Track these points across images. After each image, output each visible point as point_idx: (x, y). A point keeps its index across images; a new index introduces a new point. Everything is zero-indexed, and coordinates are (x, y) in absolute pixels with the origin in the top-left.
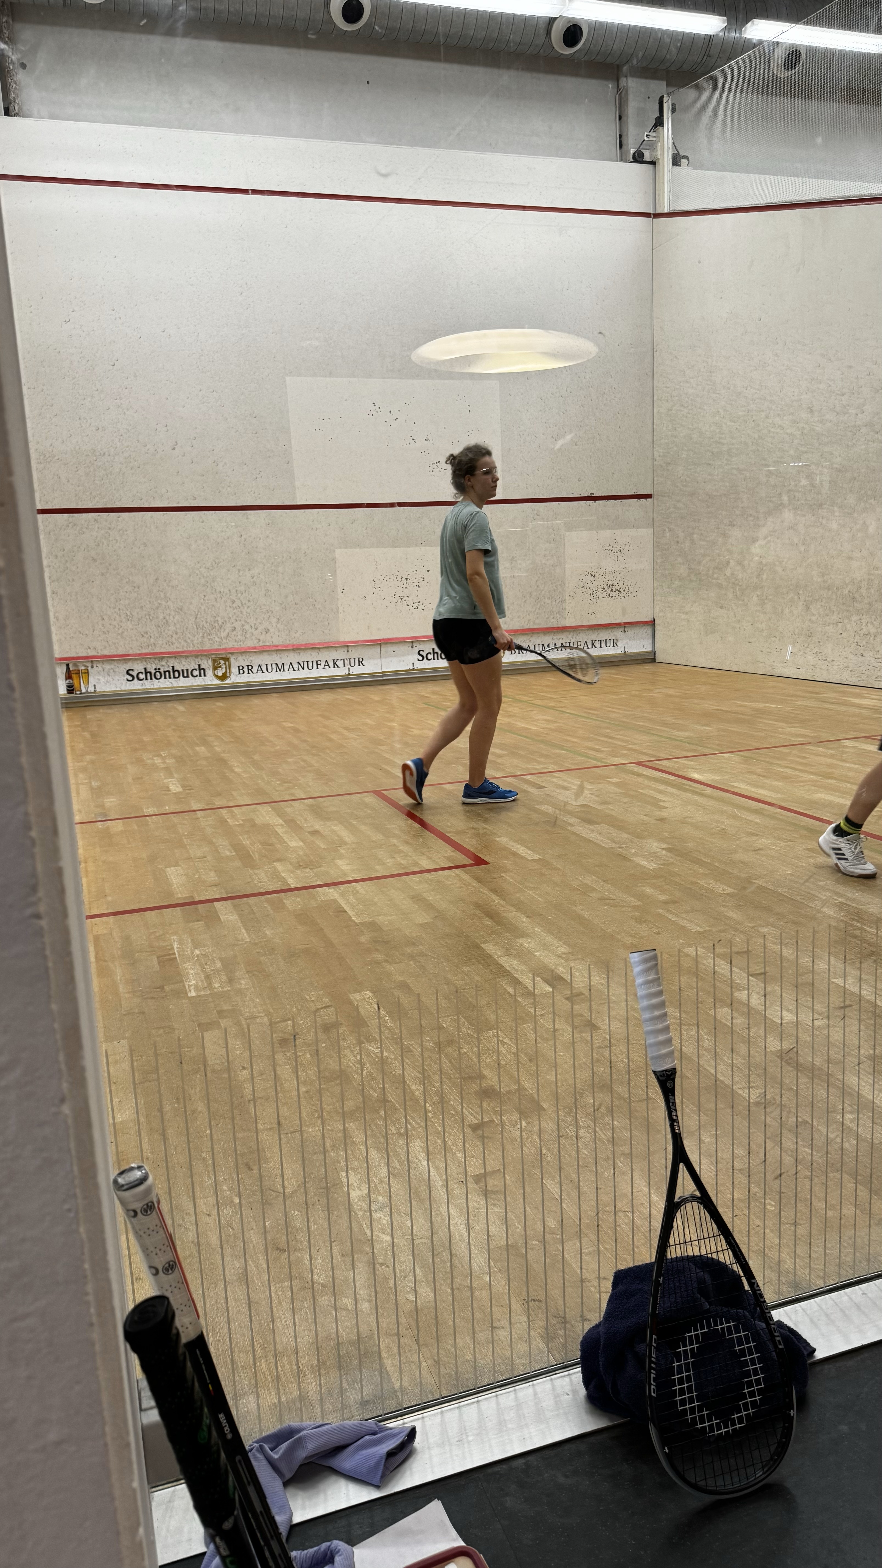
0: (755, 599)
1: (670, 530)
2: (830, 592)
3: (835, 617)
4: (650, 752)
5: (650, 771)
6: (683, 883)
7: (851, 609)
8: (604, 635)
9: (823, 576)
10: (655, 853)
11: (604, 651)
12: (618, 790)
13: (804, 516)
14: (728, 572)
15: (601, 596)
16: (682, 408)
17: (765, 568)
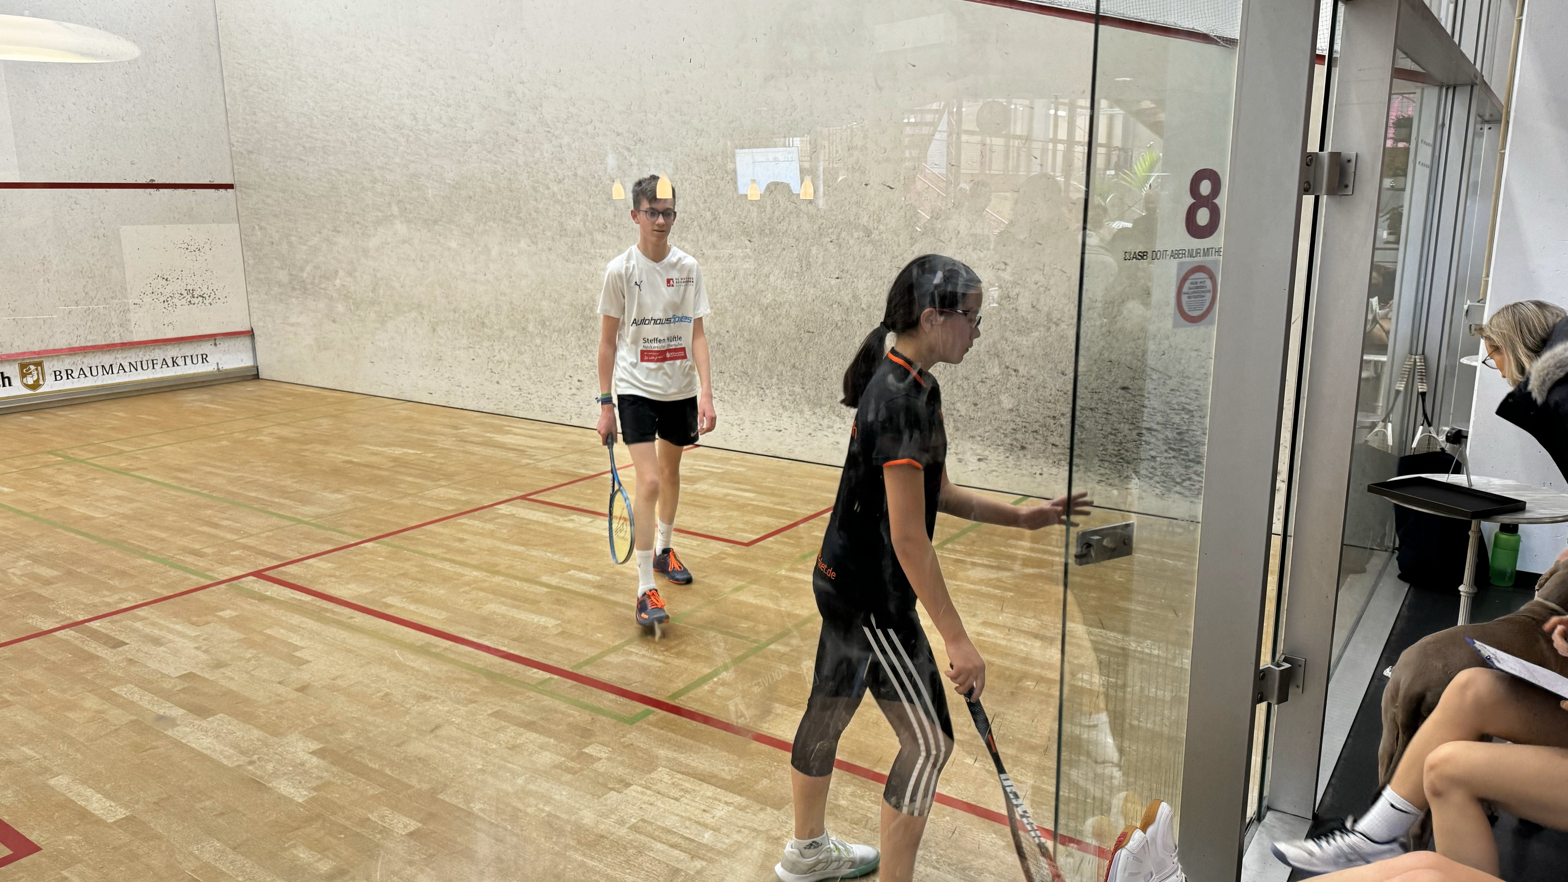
0: (372, 315)
1: (261, 229)
5: (276, 587)
6: (347, 823)
7: (481, 334)
8: (188, 350)
9: (447, 298)
10: (303, 765)
11: (189, 369)
13: (419, 230)
14: (338, 283)
15: (178, 303)
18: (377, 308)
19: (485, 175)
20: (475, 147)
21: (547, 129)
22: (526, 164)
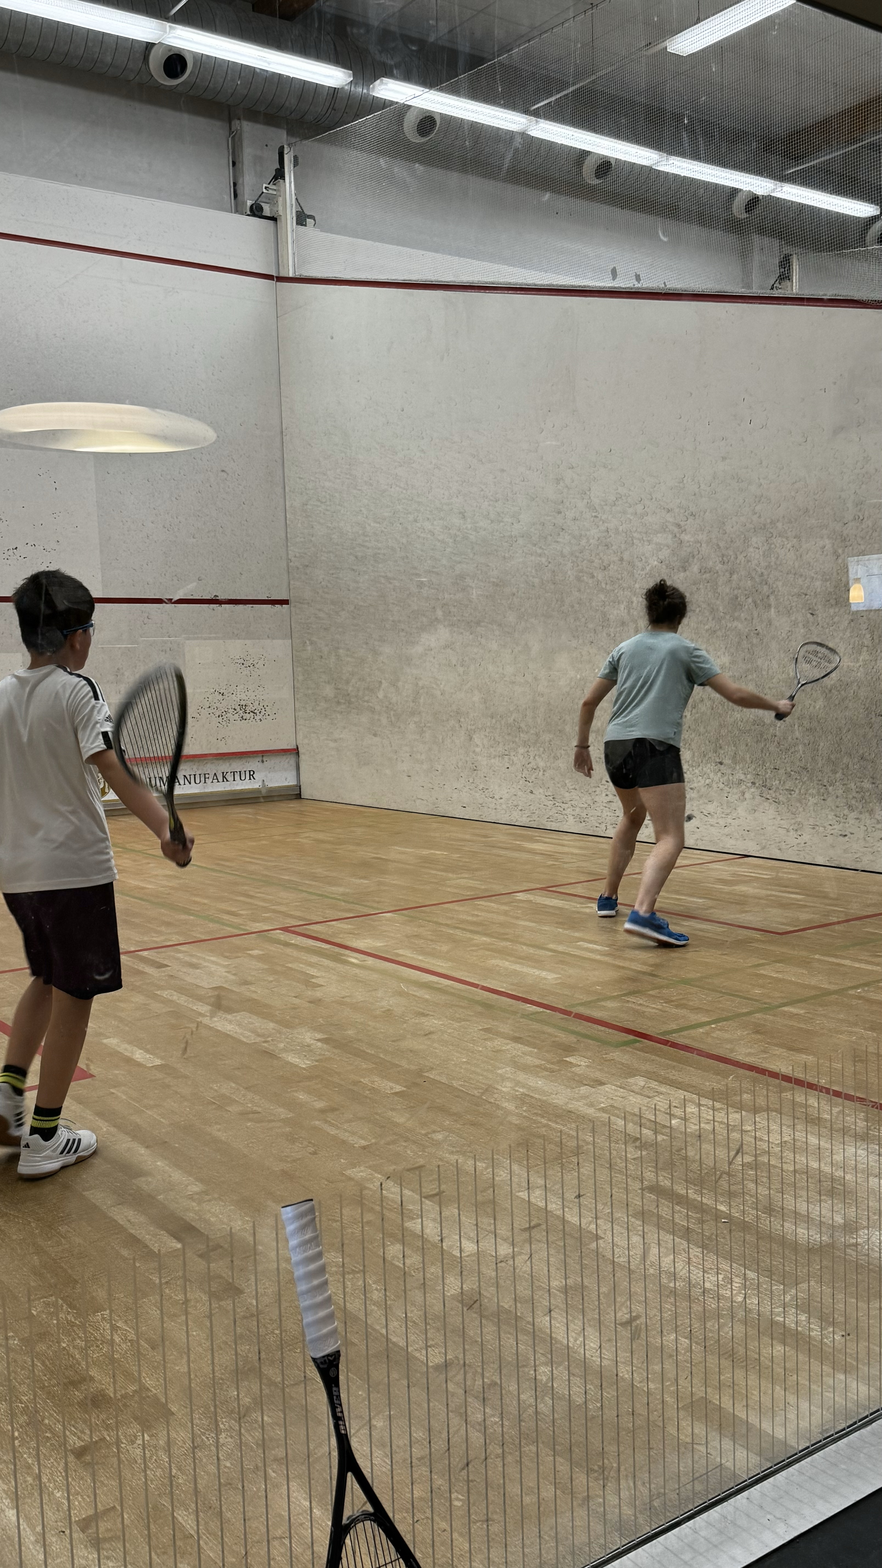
0: (412, 726)
1: (311, 643)
2: (494, 721)
3: (500, 749)
4: (298, 914)
5: (300, 938)
6: (342, 1083)
7: (517, 740)
8: (237, 765)
9: (485, 703)
10: (309, 1046)
11: (237, 785)
12: (260, 965)
13: (462, 633)
14: (381, 695)
15: (232, 718)
16: (319, 504)
17: (421, 691)
18: (416, 719)
19: (529, 569)
20: (521, 541)
21: (594, 514)
22: (572, 554)
